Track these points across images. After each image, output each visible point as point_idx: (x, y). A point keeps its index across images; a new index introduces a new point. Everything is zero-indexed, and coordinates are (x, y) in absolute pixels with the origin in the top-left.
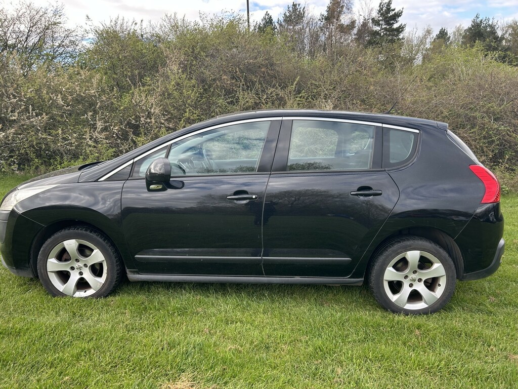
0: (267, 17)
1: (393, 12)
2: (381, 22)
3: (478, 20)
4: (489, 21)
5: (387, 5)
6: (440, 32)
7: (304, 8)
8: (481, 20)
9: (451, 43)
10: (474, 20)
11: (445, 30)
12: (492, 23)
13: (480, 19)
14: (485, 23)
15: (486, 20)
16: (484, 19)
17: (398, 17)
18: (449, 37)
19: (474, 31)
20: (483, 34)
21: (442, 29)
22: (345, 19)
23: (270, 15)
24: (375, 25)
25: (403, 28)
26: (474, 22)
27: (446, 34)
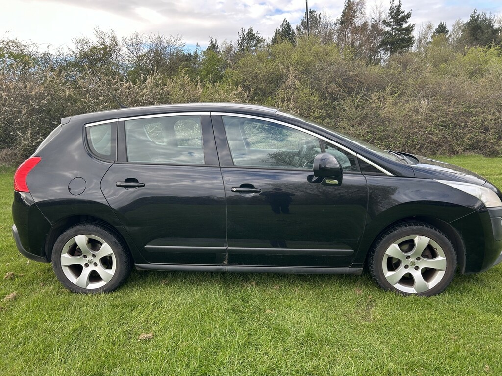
0: (285, 23)
1: (403, 14)
2: (392, 24)
3: (475, 15)
4: (485, 15)
5: (397, 8)
6: (439, 26)
7: (320, 14)
8: (479, 15)
9: (450, 36)
10: (472, 15)
11: (443, 24)
12: (490, 17)
13: (477, 14)
14: (482, 17)
15: (483, 14)
16: (481, 14)
17: (408, 18)
18: (448, 31)
19: (472, 26)
20: (481, 28)
21: (441, 23)
22: (358, 22)
23: (288, 21)
24: (387, 26)
25: (412, 27)
26: (472, 17)
27: (445, 28)
